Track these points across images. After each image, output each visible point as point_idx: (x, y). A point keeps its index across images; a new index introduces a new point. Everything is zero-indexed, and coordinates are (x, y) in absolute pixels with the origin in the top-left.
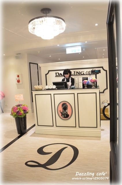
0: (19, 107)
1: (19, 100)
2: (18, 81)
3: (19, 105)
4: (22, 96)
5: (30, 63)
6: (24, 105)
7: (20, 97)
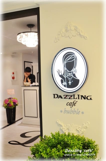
0: (10, 100)
1: (11, 94)
2: (13, 78)
3: (10, 98)
4: (13, 90)
5: (25, 62)
6: (14, 98)
7: (12, 92)
